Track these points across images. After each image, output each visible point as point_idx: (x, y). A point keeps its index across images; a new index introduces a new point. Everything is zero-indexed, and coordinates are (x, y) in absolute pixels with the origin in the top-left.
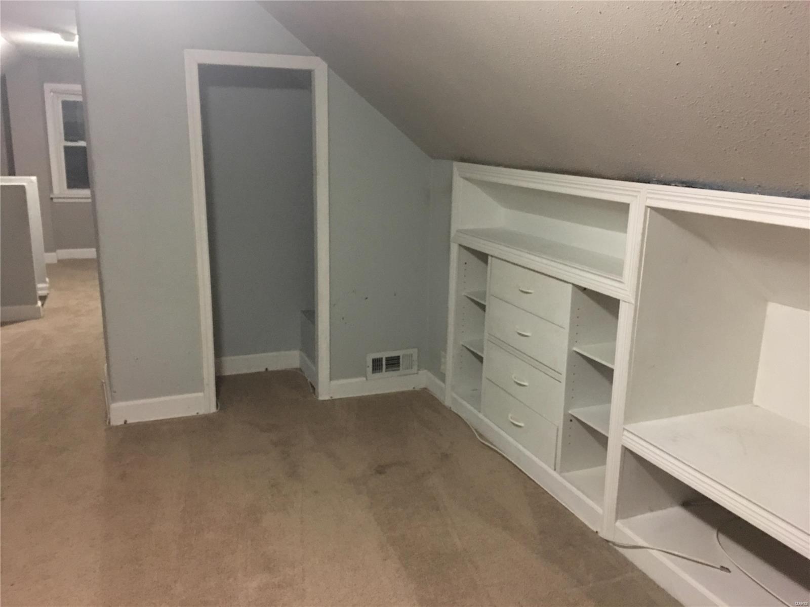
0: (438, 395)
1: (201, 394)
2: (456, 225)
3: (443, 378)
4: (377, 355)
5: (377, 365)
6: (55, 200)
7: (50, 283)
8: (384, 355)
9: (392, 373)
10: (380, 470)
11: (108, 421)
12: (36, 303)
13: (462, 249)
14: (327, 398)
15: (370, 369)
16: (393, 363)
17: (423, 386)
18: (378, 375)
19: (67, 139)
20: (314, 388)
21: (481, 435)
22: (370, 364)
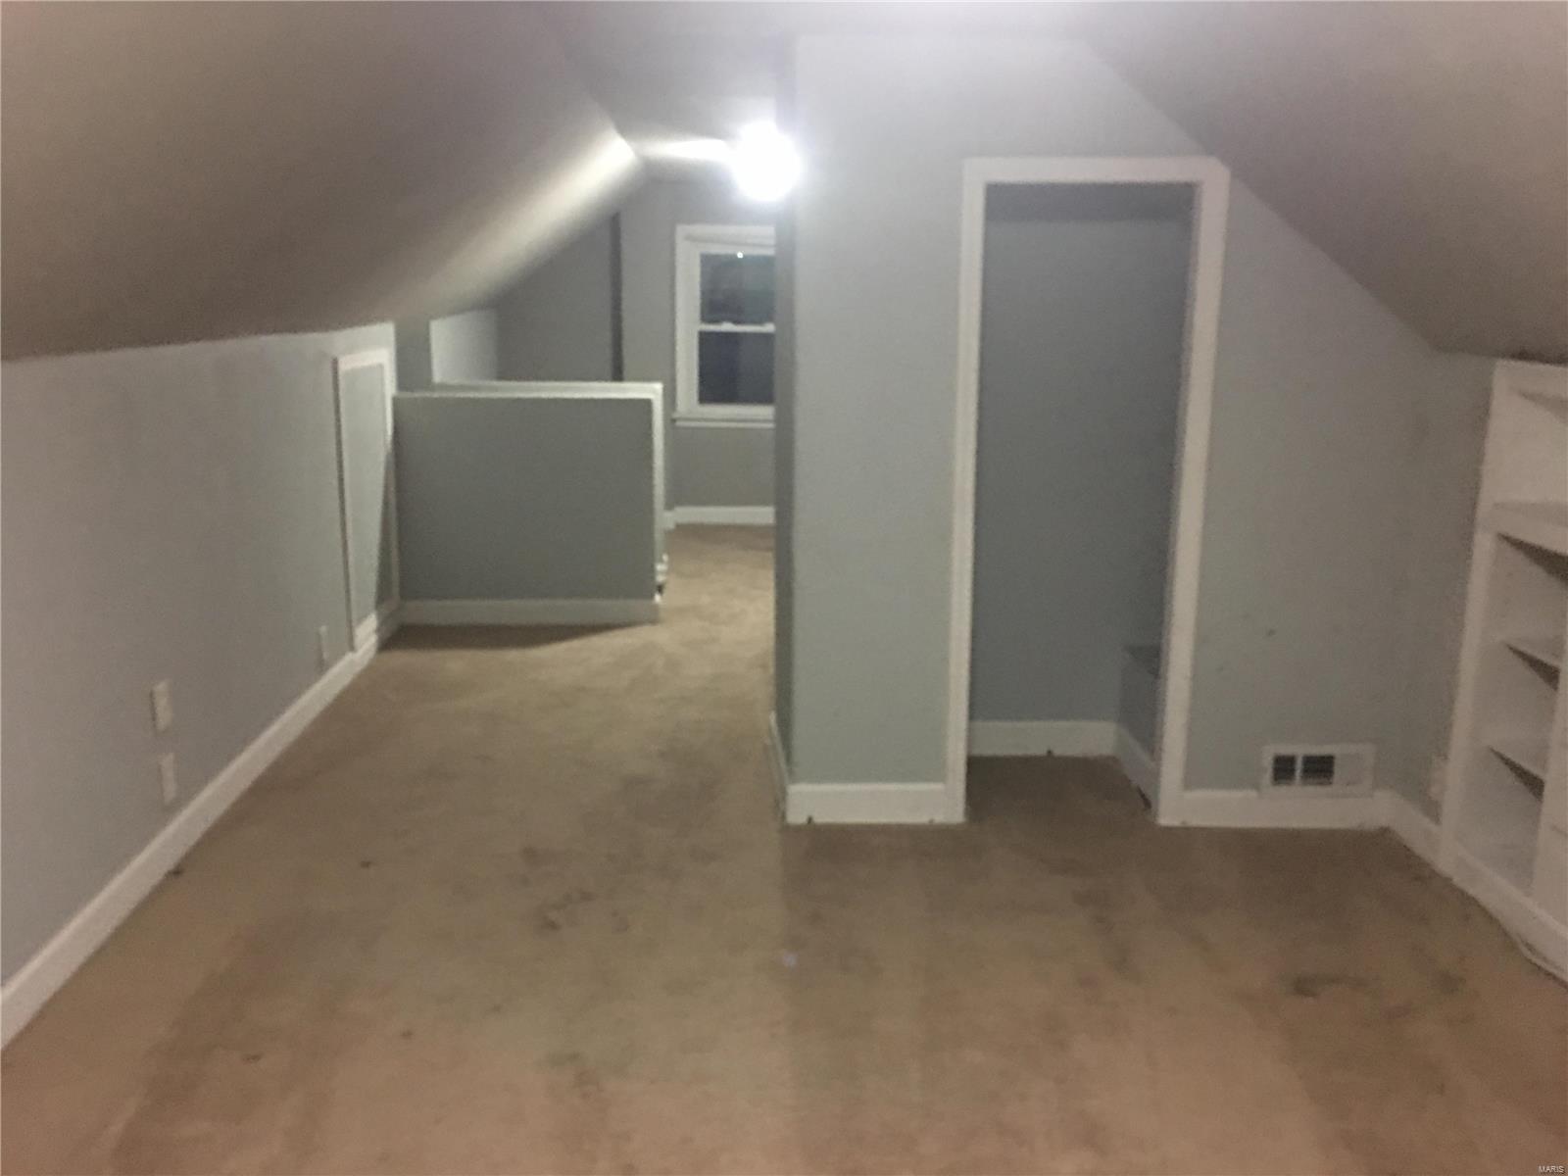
0: (1420, 847)
1: (938, 787)
2: (1491, 493)
3: (1433, 810)
4: (1286, 750)
5: (1283, 769)
6: (678, 423)
7: (670, 563)
8: (1300, 750)
9: (1311, 789)
10: (1302, 987)
11: (780, 815)
12: (652, 597)
13: (1505, 545)
14: (1176, 822)
15: (1268, 775)
16: (1320, 769)
17: (1383, 822)
18: (1284, 790)
19: (705, 319)
20: (1147, 803)
21: (1530, 947)
22: (1268, 763)
